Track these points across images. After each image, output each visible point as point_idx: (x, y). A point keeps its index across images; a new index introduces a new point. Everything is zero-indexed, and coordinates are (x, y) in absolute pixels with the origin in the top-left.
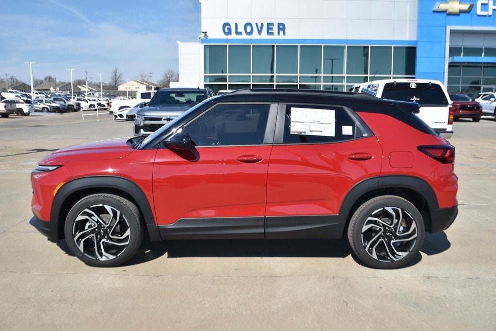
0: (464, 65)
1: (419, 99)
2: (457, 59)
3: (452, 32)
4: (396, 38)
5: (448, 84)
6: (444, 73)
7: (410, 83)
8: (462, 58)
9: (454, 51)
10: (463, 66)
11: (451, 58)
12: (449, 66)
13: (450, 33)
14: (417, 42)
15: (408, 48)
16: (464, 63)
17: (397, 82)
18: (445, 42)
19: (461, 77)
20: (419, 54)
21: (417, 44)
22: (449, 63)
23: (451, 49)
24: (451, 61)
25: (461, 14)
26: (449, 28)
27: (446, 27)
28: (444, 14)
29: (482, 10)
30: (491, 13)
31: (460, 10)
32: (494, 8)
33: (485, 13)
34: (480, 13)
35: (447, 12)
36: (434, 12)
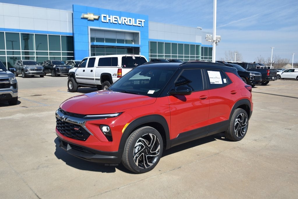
2: (94, 43)
3: (91, 30)
6: (89, 50)
8: (96, 43)
10: (96, 47)
11: (92, 43)
12: (91, 47)
13: (90, 30)
18: (88, 34)
19: (96, 53)
21: (73, 35)
22: (91, 45)
23: (91, 38)
25: (95, 21)
26: (89, 28)
27: (88, 27)
28: (86, 20)
29: (104, 20)
30: (108, 21)
31: (94, 19)
32: (110, 19)
33: (105, 21)
34: (103, 21)
35: (88, 19)
36: (82, 18)
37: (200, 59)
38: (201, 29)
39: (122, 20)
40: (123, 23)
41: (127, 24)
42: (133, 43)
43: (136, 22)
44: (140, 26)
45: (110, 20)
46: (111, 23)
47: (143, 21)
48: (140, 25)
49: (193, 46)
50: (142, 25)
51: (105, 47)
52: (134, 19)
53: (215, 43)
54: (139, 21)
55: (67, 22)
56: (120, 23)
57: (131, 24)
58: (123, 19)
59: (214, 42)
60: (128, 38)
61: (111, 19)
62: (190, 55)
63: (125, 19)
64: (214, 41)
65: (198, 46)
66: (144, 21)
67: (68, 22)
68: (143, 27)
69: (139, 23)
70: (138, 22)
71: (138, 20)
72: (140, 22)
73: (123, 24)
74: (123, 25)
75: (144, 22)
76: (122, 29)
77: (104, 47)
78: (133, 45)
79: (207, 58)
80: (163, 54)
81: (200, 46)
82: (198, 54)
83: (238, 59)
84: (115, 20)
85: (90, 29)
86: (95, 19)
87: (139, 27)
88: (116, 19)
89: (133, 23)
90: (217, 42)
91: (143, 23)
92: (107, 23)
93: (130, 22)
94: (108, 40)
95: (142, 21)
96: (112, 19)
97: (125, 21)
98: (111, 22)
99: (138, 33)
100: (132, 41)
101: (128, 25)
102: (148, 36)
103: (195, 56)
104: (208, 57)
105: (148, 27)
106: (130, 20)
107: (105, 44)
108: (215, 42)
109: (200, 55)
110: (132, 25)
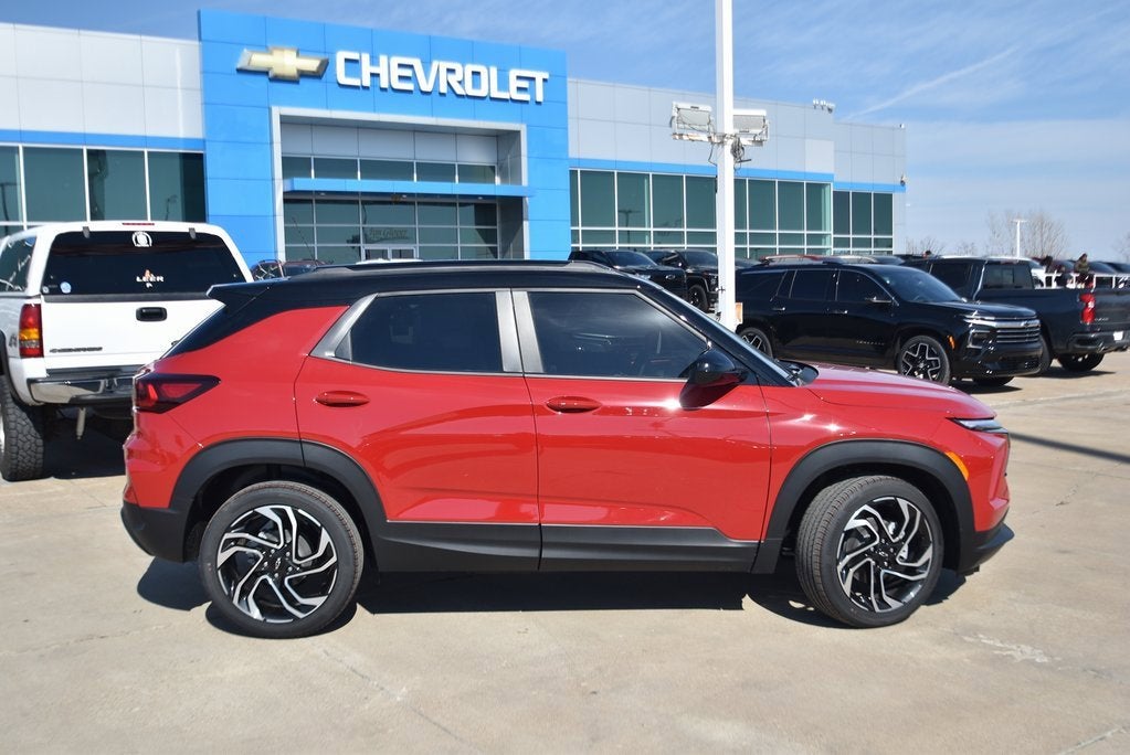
0: (319, 198)
1: (160, 279)
2: (301, 184)
3: (286, 121)
4: (151, 132)
5: (286, 242)
6: (274, 216)
7: (133, 232)
8: (312, 183)
9: (293, 166)
10: (318, 201)
11: (288, 181)
12: (286, 201)
13: (282, 122)
14: (204, 141)
15: (185, 156)
16: (318, 192)
17: (91, 230)
18: (272, 143)
19: (315, 225)
20: (211, 170)
21: (204, 149)
22: (285, 193)
23: (284, 159)
24: (288, 189)
25: (302, 81)
26: (277, 112)
27: (270, 110)
28: (264, 79)
29: (347, 74)
30: (367, 81)
31: (298, 71)
32: (375, 70)
33: (356, 82)
34: (343, 80)
35: (271, 74)
36: (241, 71)
37: (830, 250)
38: (830, 110)
39: (435, 75)
40: (443, 89)
41: (459, 90)
42: (498, 180)
43: (503, 85)
44: (526, 102)
45: (378, 75)
46: (384, 90)
47: (540, 76)
48: (525, 97)
49: (790, 188)
50: (533, 94)
51: (360, 199)
52: (494, 71)
53: (728, 148)
54: (519, 78)
55: (176, 88)
56: (427, 86)
57: (482, 92)
58: (443, 73)
59: (722, 143)
60: (476, 156)
61: (381, 70)
62: (777, 232)
63: (450, 71)
64: (724, 136)
65: (816, 189)
66: (546, 76)
67: (179, 91)
68: (538, 103)
69: (519, 89)
70: (514, 84)
71: (513, 73)
72: (525, 84)
73: (442, 95)
74: (442, 98)
75: (545, 80)
76: (437, 116)
77: (356, 202)
78: (497, 187)
79: (867, 243)
80: (646, 229)
81: (827, 188)
82: (816, 222)
83: (1049, 244)
84: (401, 78)
85: (281, 117)
86: (303, 74)
87: (519, 105)
88: (408, 73)
89: (489, 85)
90: (744, 141)
91: (539, 83)
92: (366, 92)
93: (476, 85)
94: (374, 169)
95: (533, 79)
96: (389, 70)
97: (453, 79)
98: (384, 84)
99: (515, 134)
100: (493, 168)
101: (468, 96)
102: (565, 147)
103: (806, 232)
104: (873, 236)
105: (565, 103)
106: (476, 74)
107: (359, 184)
108: (730, 143)
109: (829, 229)
110: (484, 95)
